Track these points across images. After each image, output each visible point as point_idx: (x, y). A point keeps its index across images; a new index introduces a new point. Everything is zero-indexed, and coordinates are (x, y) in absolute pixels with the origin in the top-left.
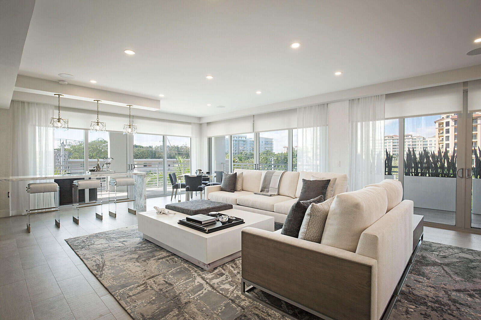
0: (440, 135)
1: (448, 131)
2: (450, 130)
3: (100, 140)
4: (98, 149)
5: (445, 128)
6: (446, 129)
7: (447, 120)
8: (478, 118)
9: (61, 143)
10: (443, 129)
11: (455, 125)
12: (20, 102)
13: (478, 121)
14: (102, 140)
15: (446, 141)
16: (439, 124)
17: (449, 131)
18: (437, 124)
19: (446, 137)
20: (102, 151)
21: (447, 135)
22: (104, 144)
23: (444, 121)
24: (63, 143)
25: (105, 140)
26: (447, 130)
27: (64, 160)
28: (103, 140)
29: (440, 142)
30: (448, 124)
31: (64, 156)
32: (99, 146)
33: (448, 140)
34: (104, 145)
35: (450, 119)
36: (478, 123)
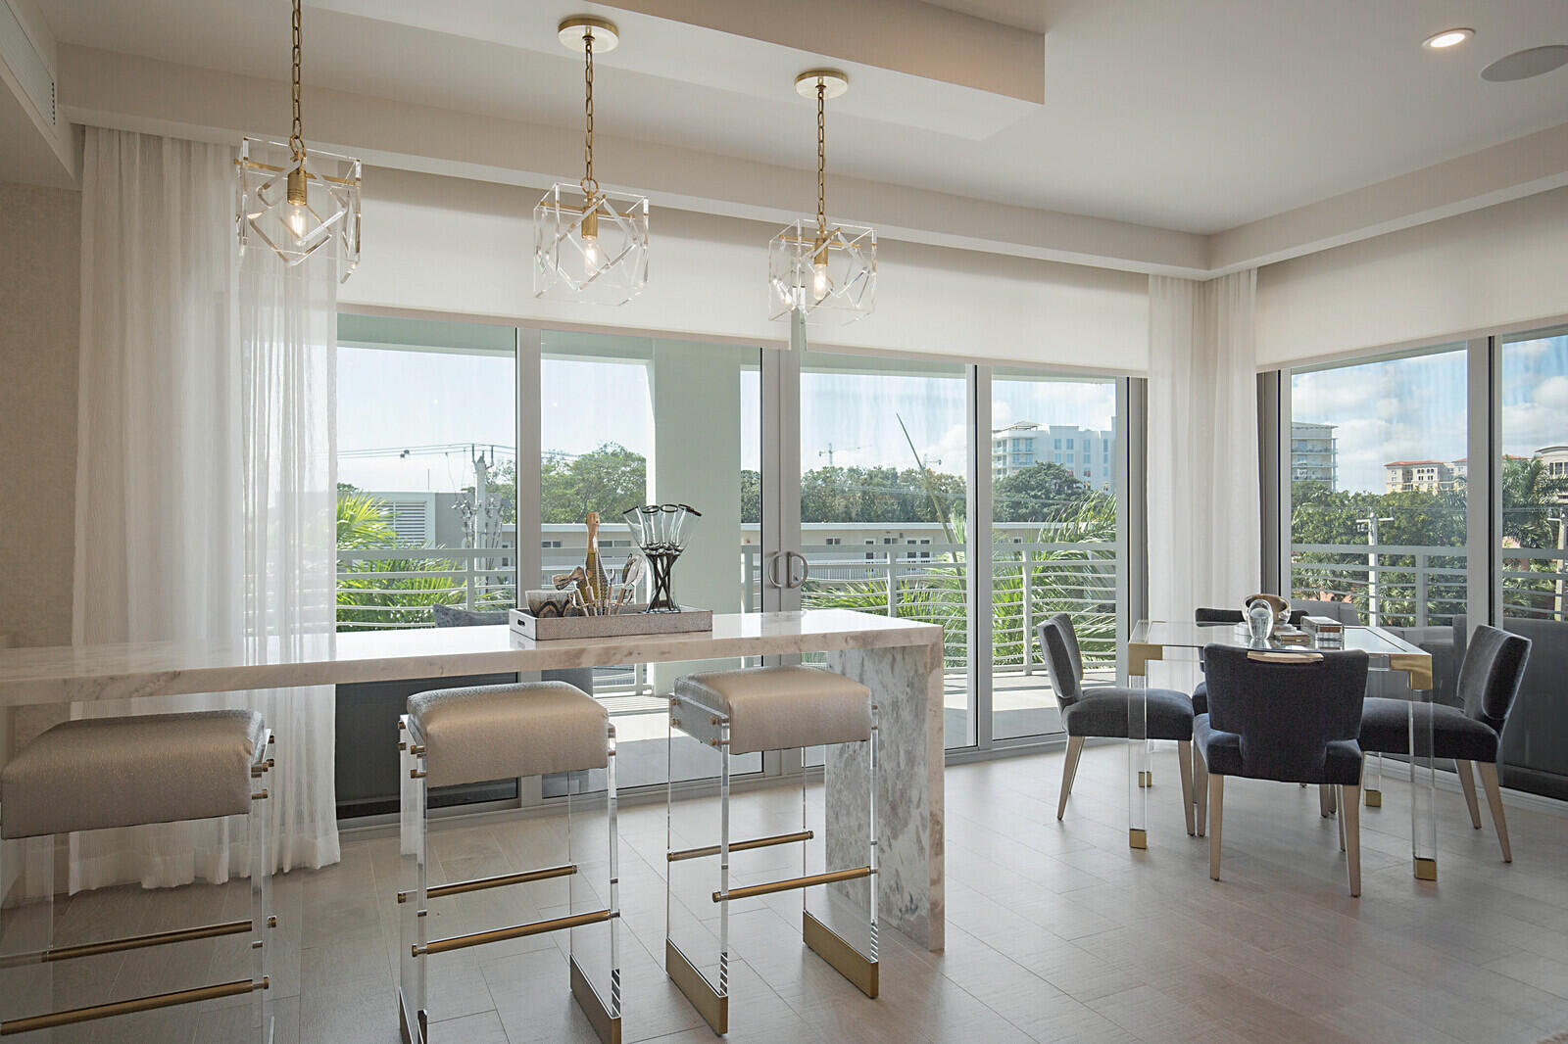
3: (609, 450)
4: (604, 486)
9: (474, 461)
12: (138, 136)
14: (619, 450)
20: (619, 491)
22: (626, 466)
24: (482, 459)
25: (629, 450)
27: (487, 525)
28: (622, 449)
31: (484, 512)
32: (608, 473)
34: (623, 468)
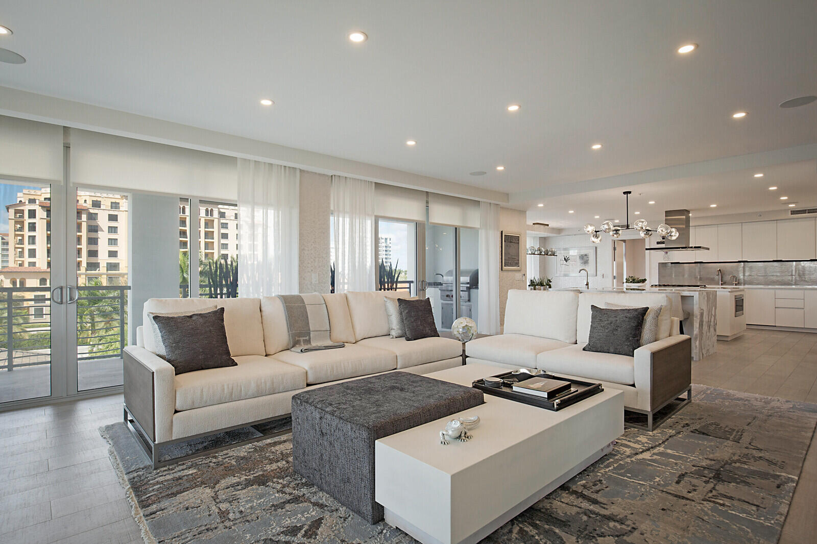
0: (17, 233)
1: (32, 227)
2: (37, 225)
5: (27, 221)
6: (29, 223)
7: (32, 207)
8: (83, 212)
10: (23, 222)
11: (47, 217)
13: (83, 215)
15: (29, 244)
16: (16, 212)
17: (35, 227)
18: (12, 211)
19: (29, 236)
21: (32, 234)
23: (27, 208)
26: (31, 225)
29: (17, 246)
30: (32, 214)
33: (34, 243)
35: (38, 206)
36: (82, 220)
